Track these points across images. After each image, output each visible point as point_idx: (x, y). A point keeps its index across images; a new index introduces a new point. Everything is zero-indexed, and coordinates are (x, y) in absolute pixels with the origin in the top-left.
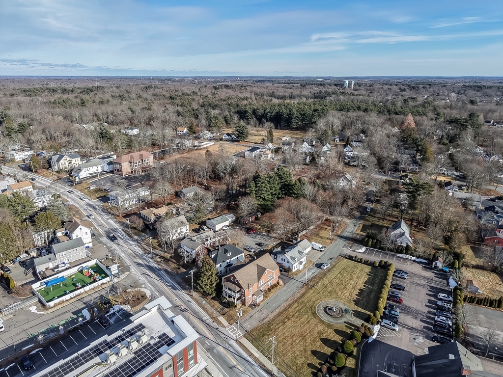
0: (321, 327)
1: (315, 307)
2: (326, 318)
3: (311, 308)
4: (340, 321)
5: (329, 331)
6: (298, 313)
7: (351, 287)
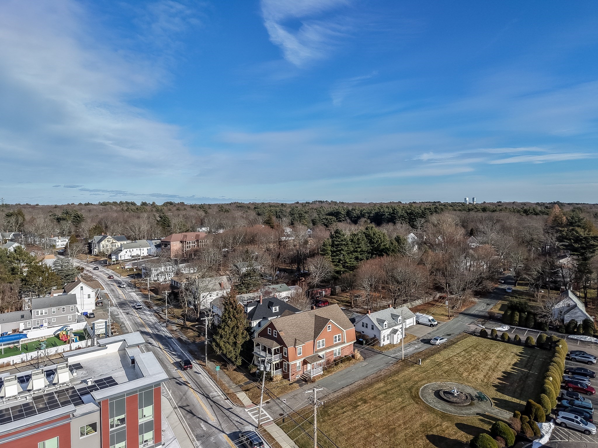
0: (427, 417)
1: (418, 389)
2: (439, 406)
3: (410, 389)
4: (467, 412)
5: (445, 424)
6: (383, 395)
7: (487, 368)
